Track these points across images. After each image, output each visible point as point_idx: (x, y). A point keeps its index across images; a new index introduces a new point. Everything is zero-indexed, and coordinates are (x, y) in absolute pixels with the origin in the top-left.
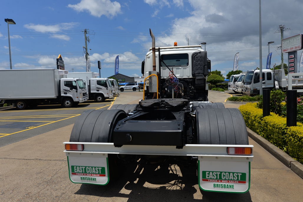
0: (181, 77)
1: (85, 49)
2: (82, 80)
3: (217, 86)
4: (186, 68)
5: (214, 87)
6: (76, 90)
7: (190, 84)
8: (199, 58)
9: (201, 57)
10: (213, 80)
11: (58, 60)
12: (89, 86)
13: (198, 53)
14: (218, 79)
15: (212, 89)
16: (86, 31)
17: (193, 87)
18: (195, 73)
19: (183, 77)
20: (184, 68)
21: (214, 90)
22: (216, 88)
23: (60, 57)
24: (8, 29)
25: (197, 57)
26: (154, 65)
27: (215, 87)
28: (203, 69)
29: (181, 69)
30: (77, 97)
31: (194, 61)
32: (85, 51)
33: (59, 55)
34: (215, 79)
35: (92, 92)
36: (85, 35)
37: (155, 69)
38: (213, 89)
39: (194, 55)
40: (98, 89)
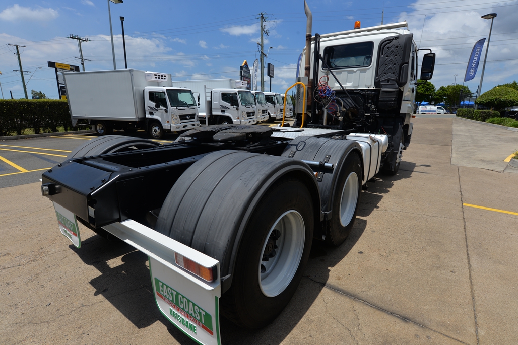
0: (354, 87)
1: (260, 47)
2: (190, 91)
3: (503, 114)
4: (365, 71)
5: (494, 116)
6: (164, 108)
7: (370, 101)
8: (392, 49)
9: (397, 47)
10: (496, 99)
11: (242, 68)
12: (210, 103)
13: (392, 40)
14: (511, 99)
15: (488, 120)
16: (262, 17)
17: (373, 107)
18: (380, 80)
19: (358, 86)
20: (362, 71)
21: (492, 122)
22: (499, 119)
23: (246, 64)
24: (109, 10)
25: (388, 48)
26: (307, 66)
27: (498, 116)
28: (398, 72)
29: (355, 72)
30: (168, 122)
31: (382, 56)
32: (260, 50)
33: (245, 61)
34: (503, 98)
35: (214, 113)
36: (262, 24)
37: (307, 74)
38: (491, 119)
39: (384, 44)
40: (224, 109)
